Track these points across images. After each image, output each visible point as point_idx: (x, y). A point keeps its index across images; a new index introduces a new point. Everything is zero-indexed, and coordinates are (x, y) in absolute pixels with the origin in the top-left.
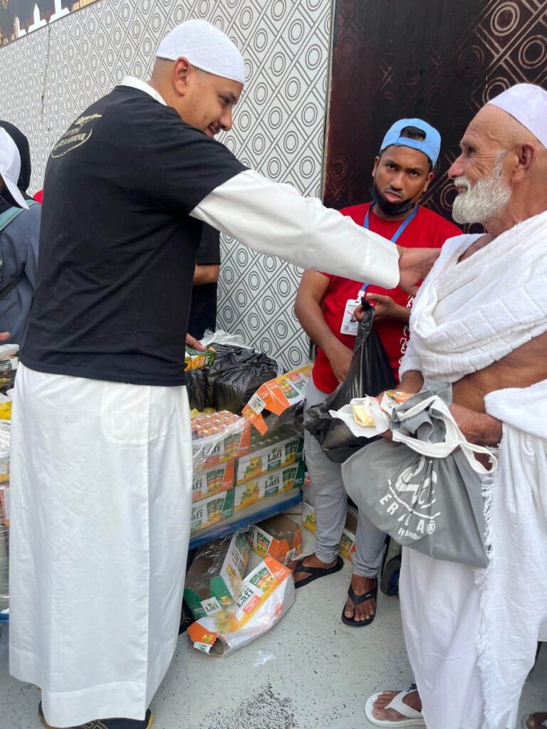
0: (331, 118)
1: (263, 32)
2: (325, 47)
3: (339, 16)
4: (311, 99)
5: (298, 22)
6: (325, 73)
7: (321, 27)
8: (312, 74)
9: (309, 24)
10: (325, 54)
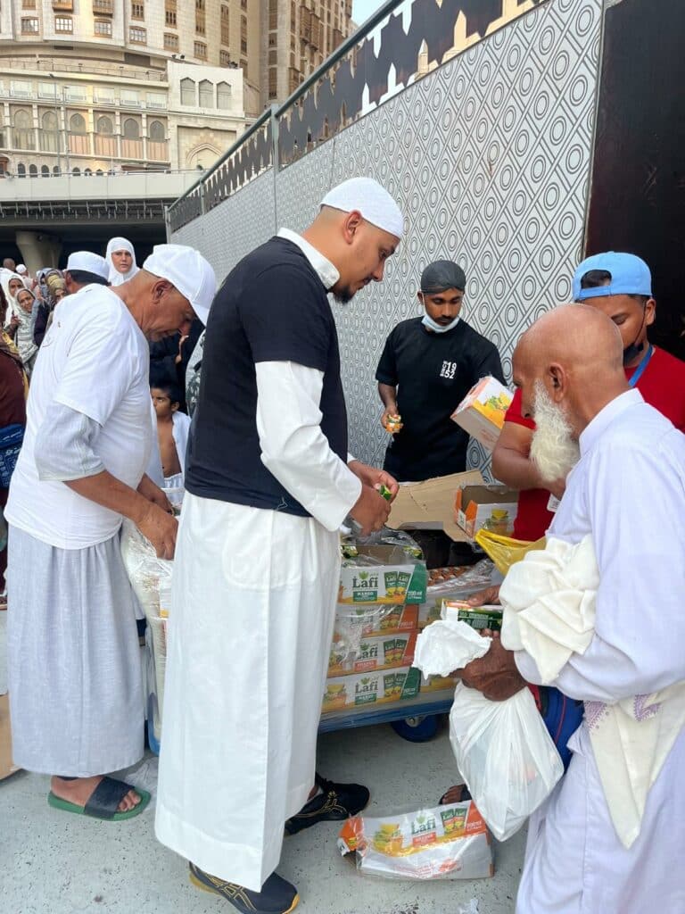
0: (589, 229)
1: (525, 134)
2: (587, 146)
3: (603, 111)
4: (570, 207)
5: (561, 120)
6: (586, 176)
7: (584, 124)
8: (572, 178)
9: (571, 121)
10: (587, 155)
